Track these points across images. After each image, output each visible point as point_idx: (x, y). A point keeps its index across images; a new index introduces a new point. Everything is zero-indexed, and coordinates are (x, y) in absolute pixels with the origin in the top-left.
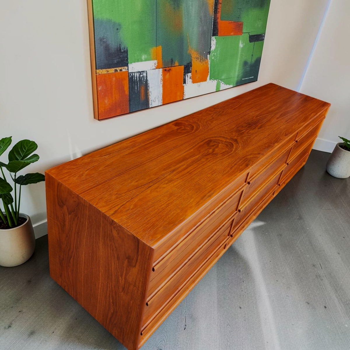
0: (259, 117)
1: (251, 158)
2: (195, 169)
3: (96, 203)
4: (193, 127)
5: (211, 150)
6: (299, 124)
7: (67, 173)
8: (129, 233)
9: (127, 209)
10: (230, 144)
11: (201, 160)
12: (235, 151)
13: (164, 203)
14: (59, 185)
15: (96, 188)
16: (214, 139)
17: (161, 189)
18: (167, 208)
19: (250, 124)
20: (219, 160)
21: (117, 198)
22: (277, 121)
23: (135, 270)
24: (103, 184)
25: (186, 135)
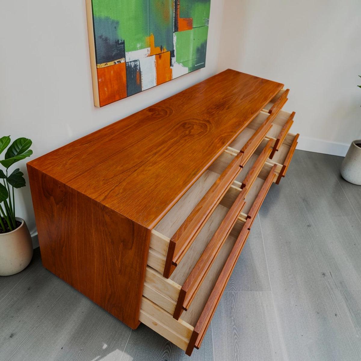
0: (225, 99)
1: (225, 136)
2: (176, 150)
3: (84, 190)
4: (166, 112)
5: (187, 132)
6: (261, 103)
7: (50, 163)
8: (123, 217)
9: (117, 193)
10: (204, 125)
11: (179, 141)
12: (209, 131)
13: (152, 184)
14: (44, 176)
15: (82, 175)
16: (188, 121)
17: (147, 172)
18: (156, 189)
19: (218, 106)
20: (196, 141)
21: (105, 184)
22: (242, 102)
23: (131, 253)
24: (88, 171)
25: (161, 120)
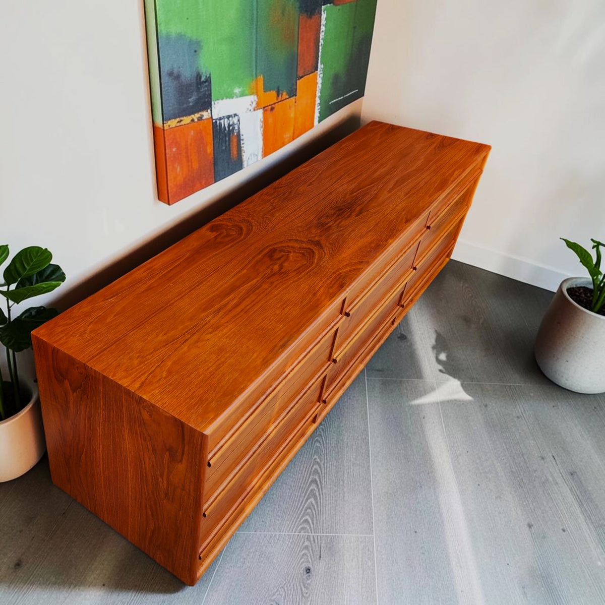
0: (355, 194)
1: (347, 272)
2: (254, 303)
3: (112, 374)
4: (241, 229)
5: (276, 267)
6: (430, 197)
7: (62, 332)
8: (168, 415)
9: (158, 378)
10: (309, 251)
11: (261, 286)
12: (318, 263)
13: (212, 364)
14: (55, 351)
15: (108, 350)
16: (280, 245)
17: (204, 343)
18: (217, 372)
19: (340, 210)
20: (292, 283)
21: (141, 363)
22: (390, 197)
23: (181, 467)
24: (117, 343)
25: (232, 246)
